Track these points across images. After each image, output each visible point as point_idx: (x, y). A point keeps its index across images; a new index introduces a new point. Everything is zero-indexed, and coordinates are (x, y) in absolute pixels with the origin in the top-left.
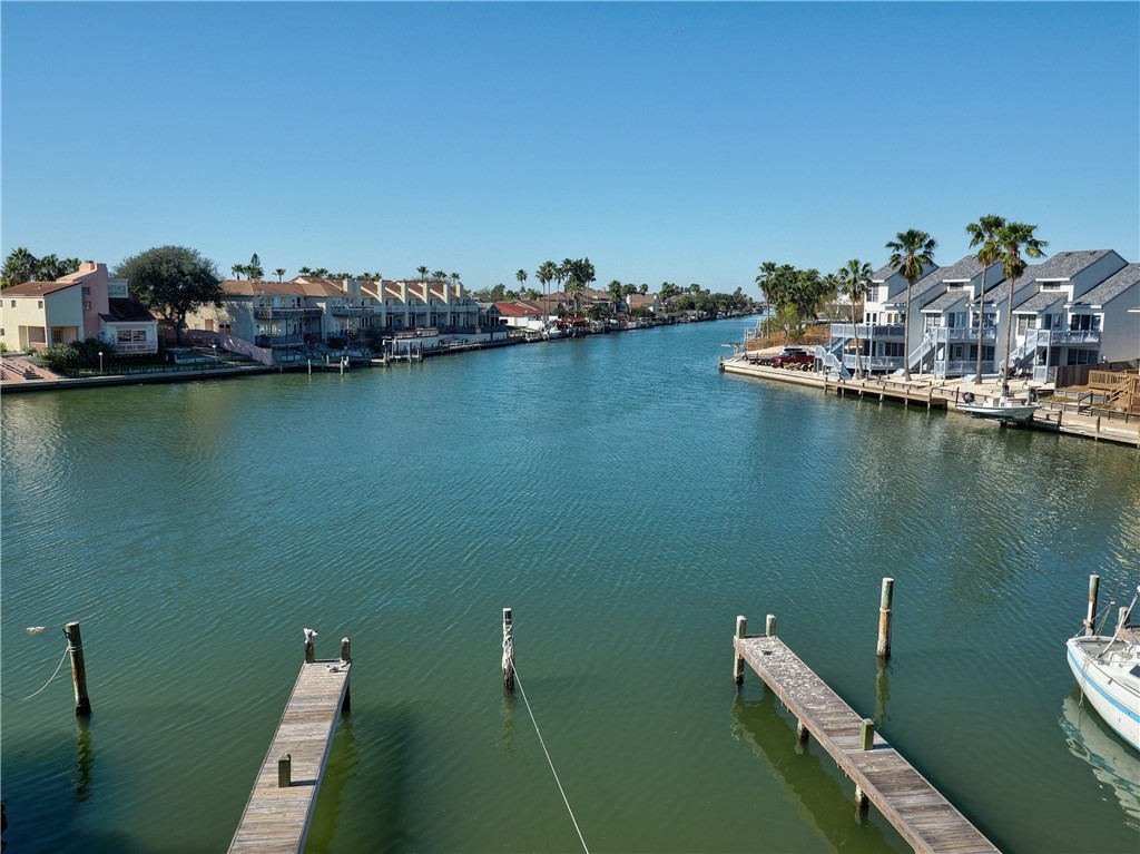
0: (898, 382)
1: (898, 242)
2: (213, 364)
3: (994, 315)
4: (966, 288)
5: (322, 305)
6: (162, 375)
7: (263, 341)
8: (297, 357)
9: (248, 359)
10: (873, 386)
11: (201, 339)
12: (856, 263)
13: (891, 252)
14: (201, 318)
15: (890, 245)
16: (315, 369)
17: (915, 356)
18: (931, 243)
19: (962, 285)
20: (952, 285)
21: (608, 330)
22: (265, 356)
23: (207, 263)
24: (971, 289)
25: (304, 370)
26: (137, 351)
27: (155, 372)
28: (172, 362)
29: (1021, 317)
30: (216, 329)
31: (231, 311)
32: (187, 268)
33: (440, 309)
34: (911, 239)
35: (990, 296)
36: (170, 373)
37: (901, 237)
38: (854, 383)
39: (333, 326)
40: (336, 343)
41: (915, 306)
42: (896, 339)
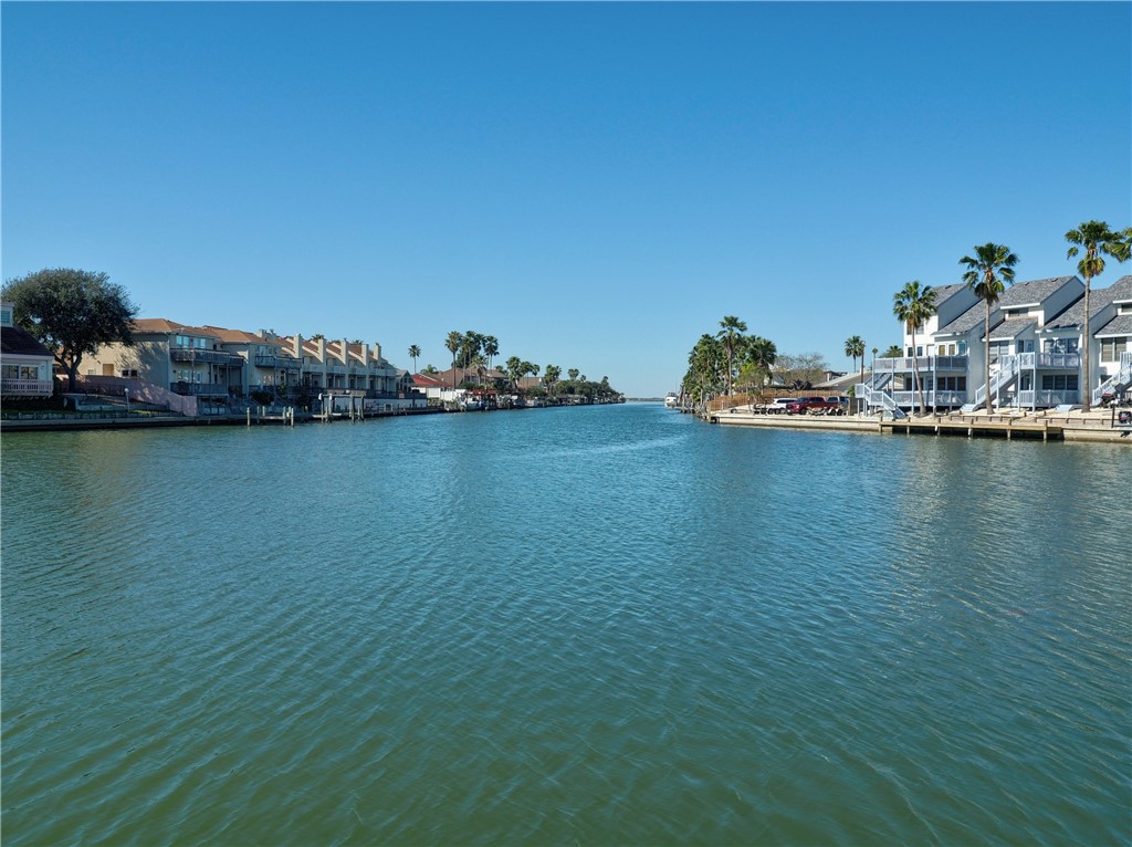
1: (974, 256)
2: (124, 413)
3: (1077, 340)
4: (1031, 314)
5: (245, 354)
6: (63, 422)
7: (182, 388)
8: (222, 410)
9: (165, 409)
11: (102, 387)
12: (916, 285)
13: (965, 268)
14: (105, 360)
15: (966, 260)
16: (254, 422)
18: (1012, 259)
19: (1026, 310)
20: (1011, 312)
22: (190, 406)
23: (117, 290)
24: (1040, 316)
26: (27, 392)
27: (55, 418)
28: (71, 407)
29: (1104, 341)
30: (118, 374)
31: (144, 356)
32: (90, 294)
33: (359, 372)
34: (989, 254)
35: (1064, 320)
36: (71, 419)
37: (981, 251)
39: (261, 380)
40: (262, 397)
41: (975, 335)
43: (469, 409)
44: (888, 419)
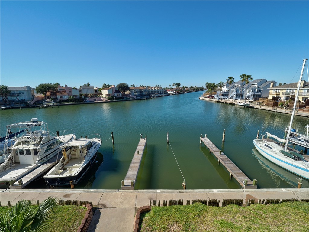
0: (227, 100)
1: (228, 78)
2: (129, 99)
3: (243, 90)
4: (239, 86)
5: (143, 90)
7: (135, 95)
9: (133, 98)
10: (223, 101)
11: (127, 95)
12: (221, 82)
13: (227, 80)
14: (127, 92)
15: (227, 79)
16: (142, 99)
17: (230, 96)
18: (234, 79)
19: (238, 85)
21: (182, 93)
22: (135, 97)
23: (128, 85)
24: (240, 86)
25: (140, 99)
26: (119, 97)
27: (121, 100)
28: (123, 98)
29: (248, 90)
30: (129, 94)
31: (131, 91)
32: (125, 86)
33: (159, 91)
34: (230, 78)
35: (243, 87)
36: (123, 100)
37: (229, 78)
38: (220, 100)
39: (144, 93)
40: (145, 96)
41: (230, 88)
42: (227, 94)
43: (174, 94)
44: (217, 100)
